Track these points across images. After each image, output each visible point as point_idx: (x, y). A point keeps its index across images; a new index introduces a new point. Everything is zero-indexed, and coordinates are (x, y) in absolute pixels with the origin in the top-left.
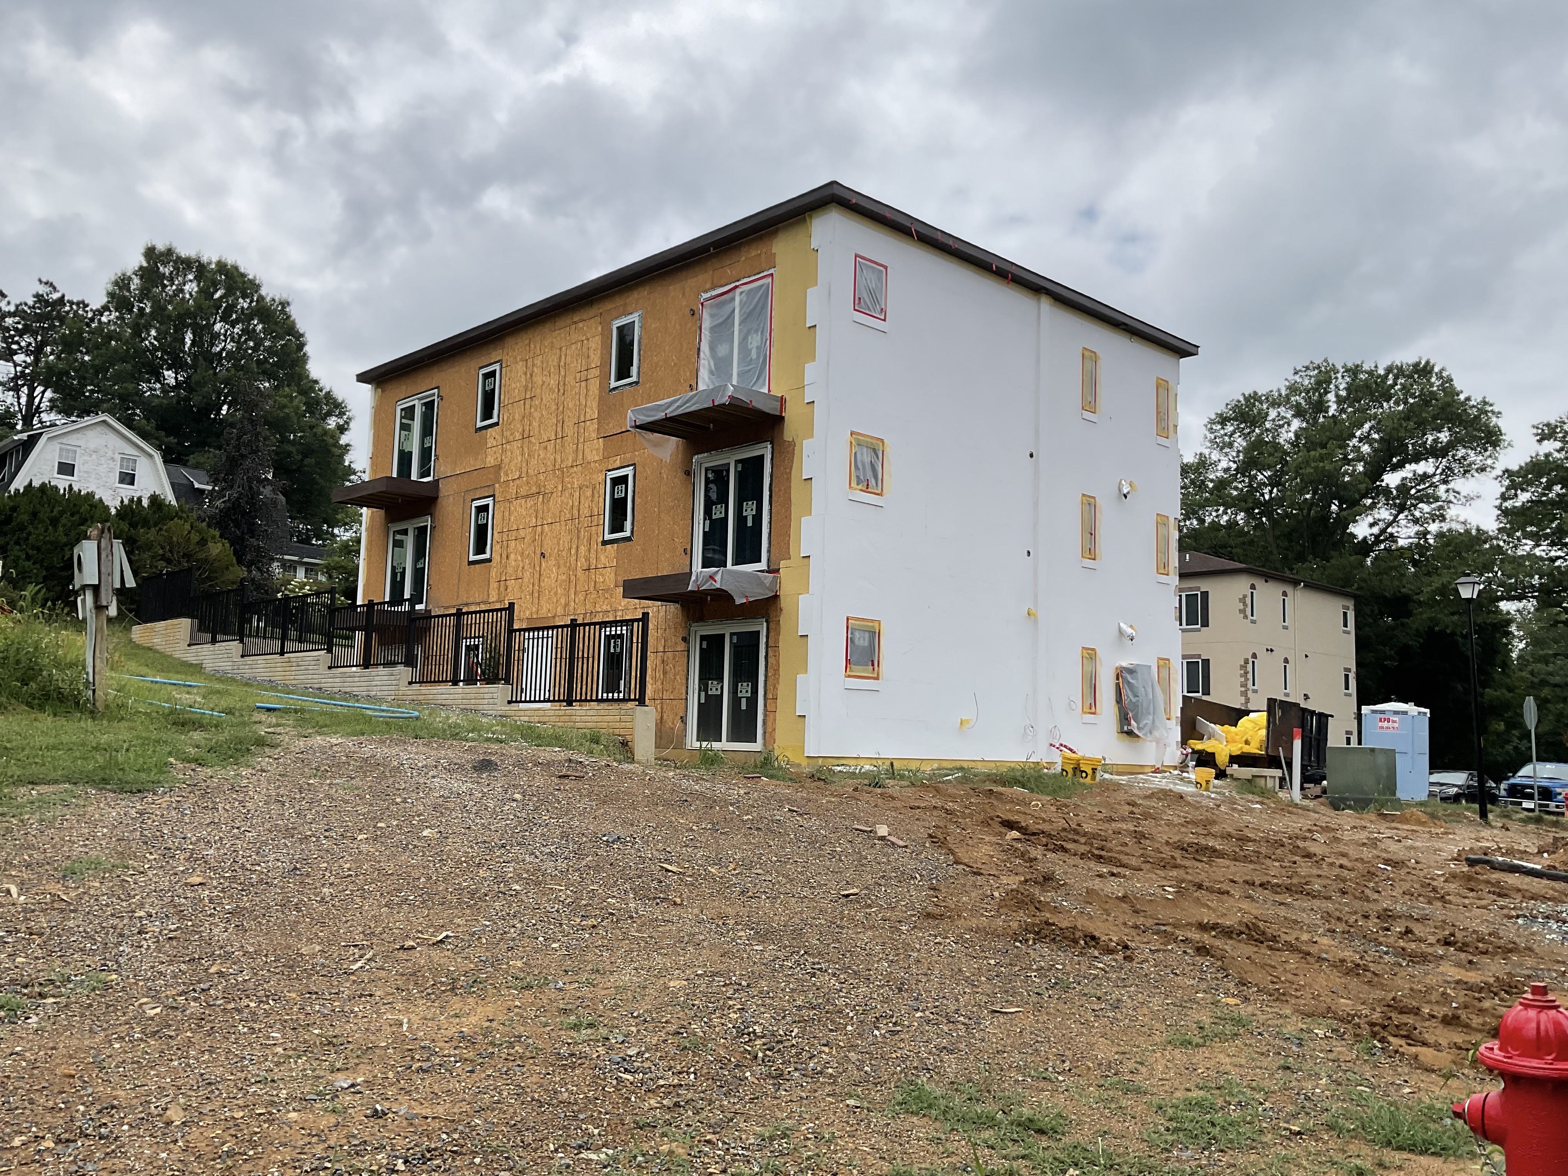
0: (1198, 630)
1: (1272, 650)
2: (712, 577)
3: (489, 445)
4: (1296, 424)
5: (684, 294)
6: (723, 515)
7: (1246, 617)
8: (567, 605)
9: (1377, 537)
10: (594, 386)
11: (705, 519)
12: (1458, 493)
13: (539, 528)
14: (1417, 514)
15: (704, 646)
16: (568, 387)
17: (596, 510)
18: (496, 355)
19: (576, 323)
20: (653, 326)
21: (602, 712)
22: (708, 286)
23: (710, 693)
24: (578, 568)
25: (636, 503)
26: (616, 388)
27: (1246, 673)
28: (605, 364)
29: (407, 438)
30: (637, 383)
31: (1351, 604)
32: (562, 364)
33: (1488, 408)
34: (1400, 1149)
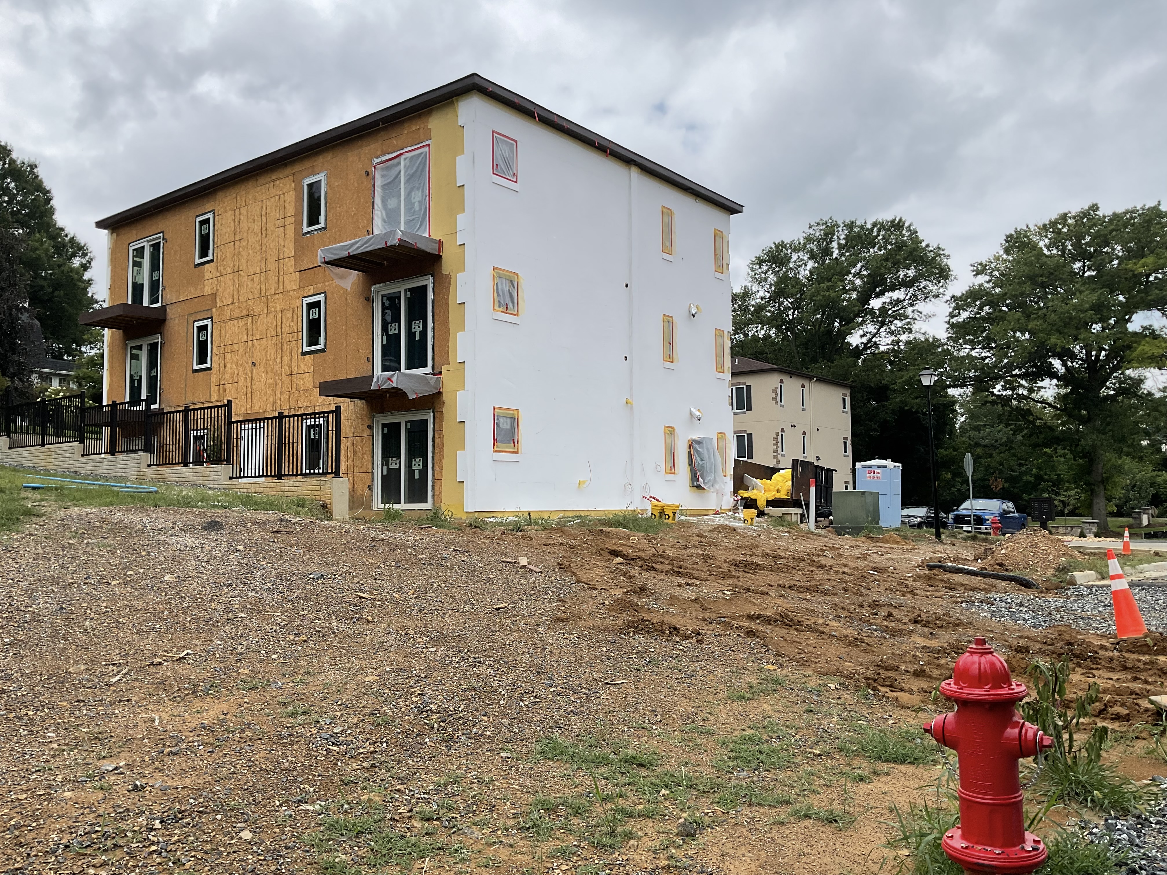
0: (744, 413)
1: (794, 426)
2: (389, 379)
3: (206, 278)
4: (811, 264)
5: (360, 159)
6: (397, 332)
7: (777, 403)
8: (274, 402)
9: (866, 344)
10: (291, 231)
11: (383, 335)
12: (921, 313)
13: (250, 343)
14: (893, 328)
15: (385, 431)
16: (269, 232)
17: (295, 328)
18: (209, 207)
19: (274, 181)
20: (336, 184)
21: (306, 483)
22: (379, 153)
23: (390, 467)
24: (283, 374)
25: (328, 323)
26: (308, 232)
27: (777, 442)
28: (298, 213)
29: (139, 273)
30: (324, 228)
31: (848, 392)
32: (264, 213)
33: (941, 252)
34: (887, 761)
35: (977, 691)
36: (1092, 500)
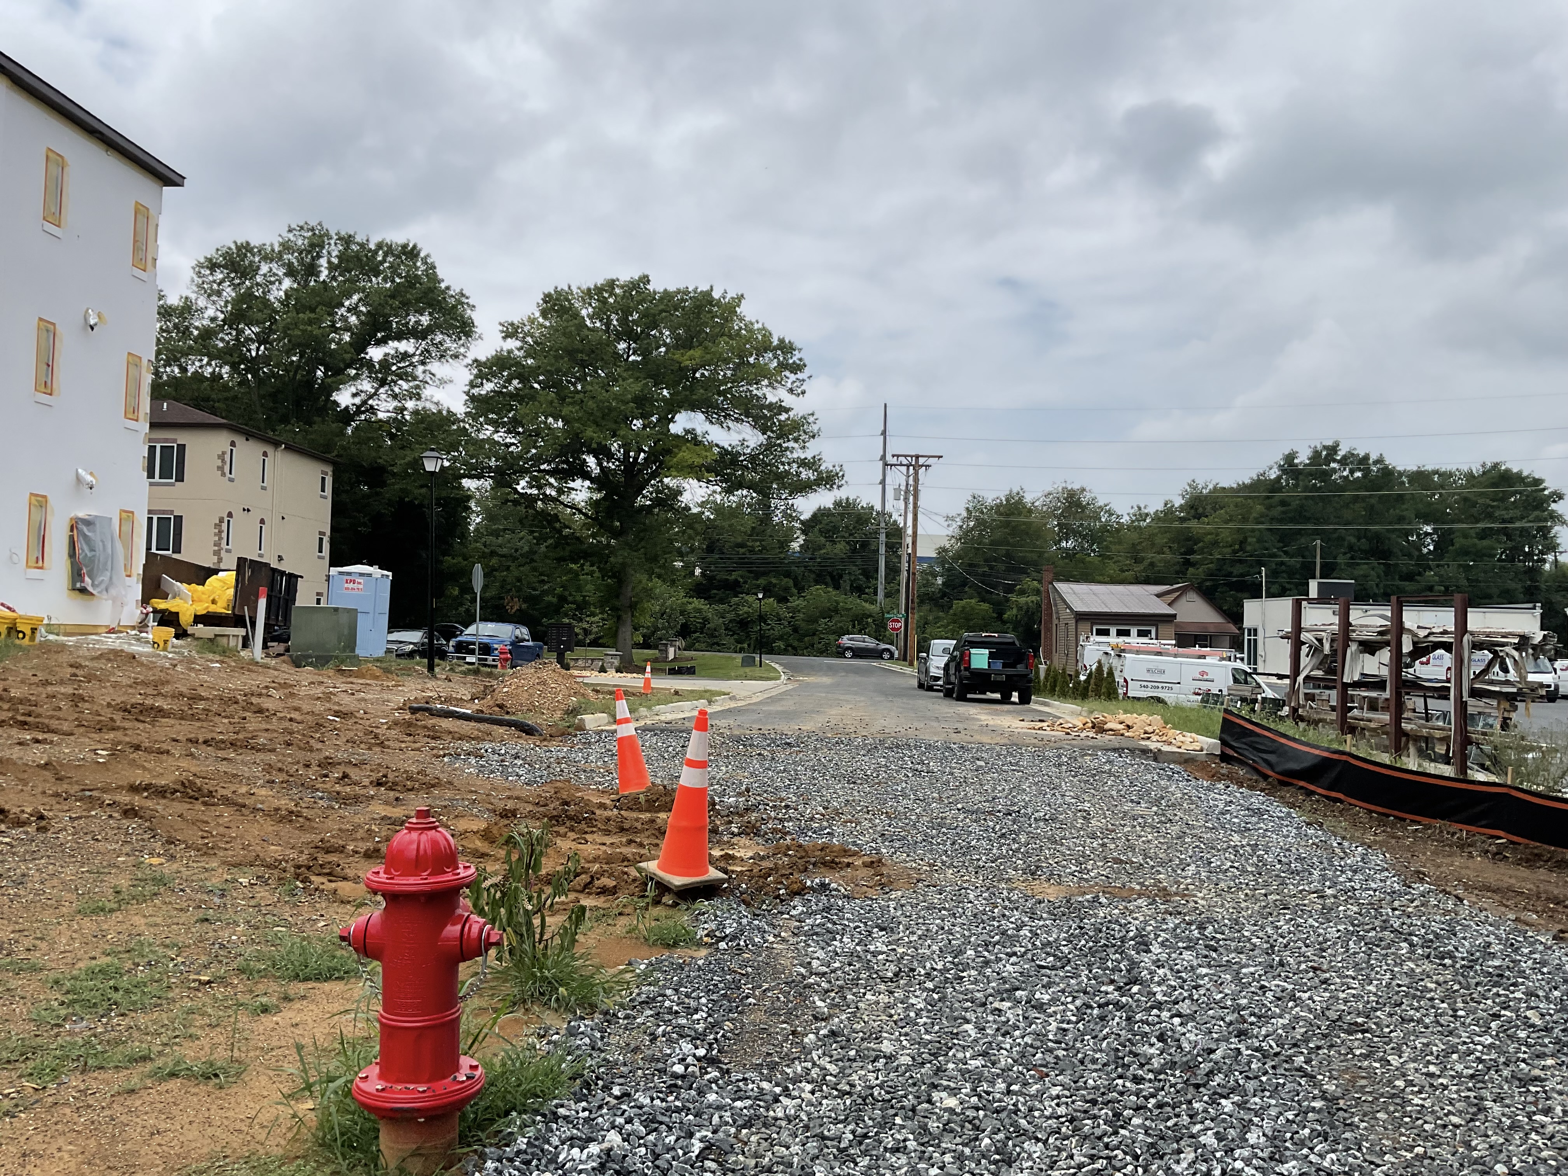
0: (172, 485)
1: (248, 510)
4: (287, 283)
7: (223, 474)
9: (358, 407)
12: (434, 375)
14: (397, 390)
27: (221, 532)
31: (329, 470)
33: (465, 300)
34: (307, 979)
35: (412, 880)
36: (617, 628)
